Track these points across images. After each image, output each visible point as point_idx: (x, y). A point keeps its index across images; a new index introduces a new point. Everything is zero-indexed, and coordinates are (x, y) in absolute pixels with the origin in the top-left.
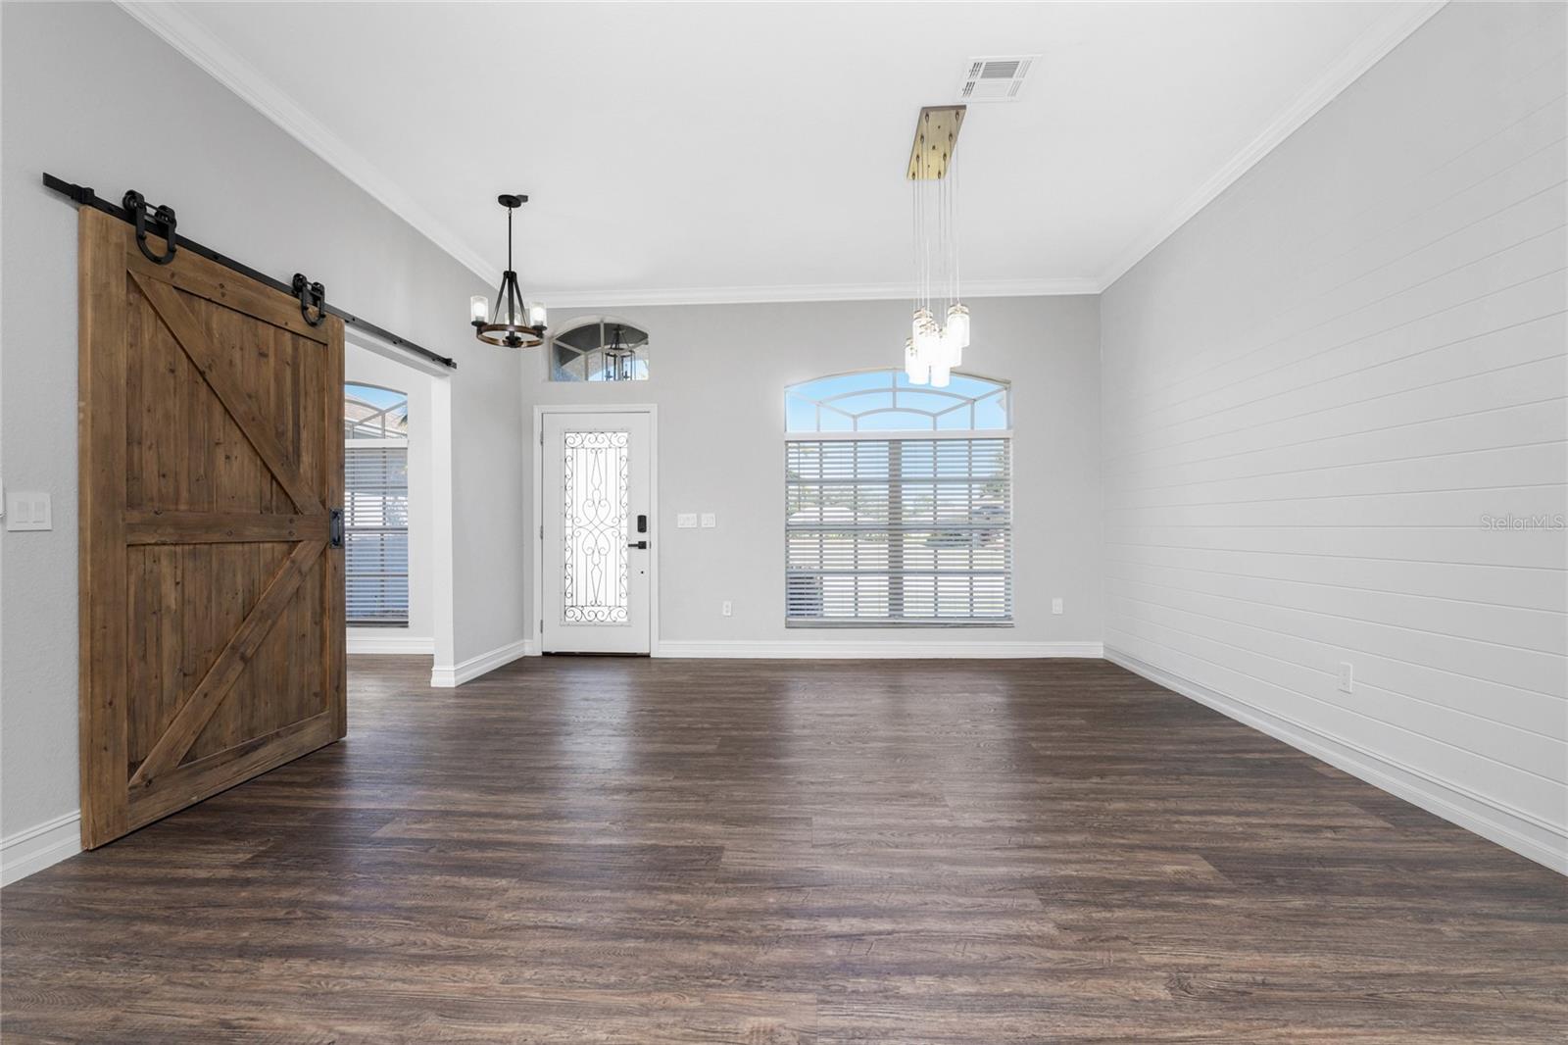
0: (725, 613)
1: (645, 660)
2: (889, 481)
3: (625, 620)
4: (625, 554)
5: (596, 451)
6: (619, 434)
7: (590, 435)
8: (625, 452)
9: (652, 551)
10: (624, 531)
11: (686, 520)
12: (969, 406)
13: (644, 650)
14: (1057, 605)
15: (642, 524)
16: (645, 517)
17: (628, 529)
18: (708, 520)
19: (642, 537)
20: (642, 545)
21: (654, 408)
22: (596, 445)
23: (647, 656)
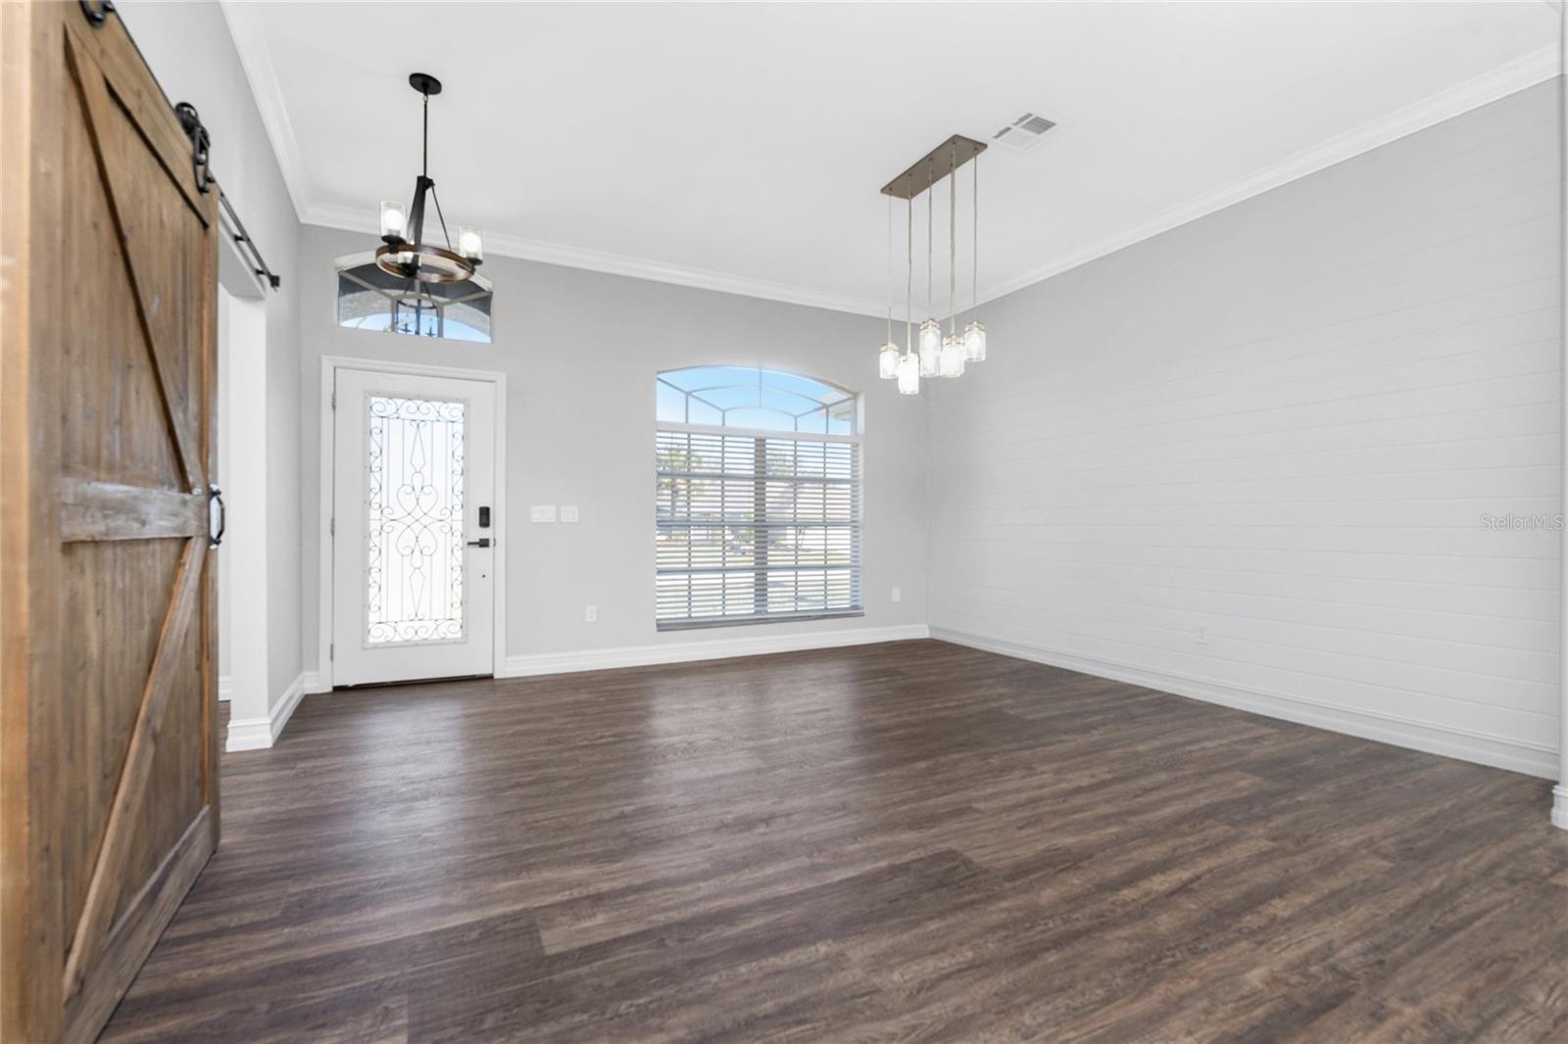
0: (588, 620)
1: (487, 683)
2: (756, 478)
3: (459, 635)
4: (458, 554)
5: (418, 424)
6: (452, 405)
7: (410, 403)
8: (459, 428)
9: (499, 550)
10: (458, 526)
11: (543, 513)
12: (824, 411)
13: (486, 671)
14: (896, 594)
15: (485, 516)
16: (488, 509)
17: (462, 524)
18: (570, 514)
19: (485, 533)
20: (484, 543)
21: (501, 378)
22: (418, 416)
23: (490, 677)
